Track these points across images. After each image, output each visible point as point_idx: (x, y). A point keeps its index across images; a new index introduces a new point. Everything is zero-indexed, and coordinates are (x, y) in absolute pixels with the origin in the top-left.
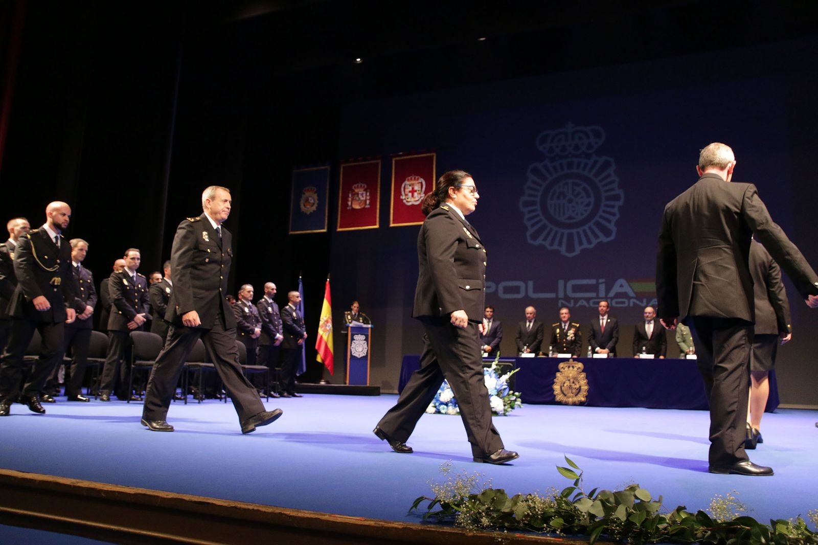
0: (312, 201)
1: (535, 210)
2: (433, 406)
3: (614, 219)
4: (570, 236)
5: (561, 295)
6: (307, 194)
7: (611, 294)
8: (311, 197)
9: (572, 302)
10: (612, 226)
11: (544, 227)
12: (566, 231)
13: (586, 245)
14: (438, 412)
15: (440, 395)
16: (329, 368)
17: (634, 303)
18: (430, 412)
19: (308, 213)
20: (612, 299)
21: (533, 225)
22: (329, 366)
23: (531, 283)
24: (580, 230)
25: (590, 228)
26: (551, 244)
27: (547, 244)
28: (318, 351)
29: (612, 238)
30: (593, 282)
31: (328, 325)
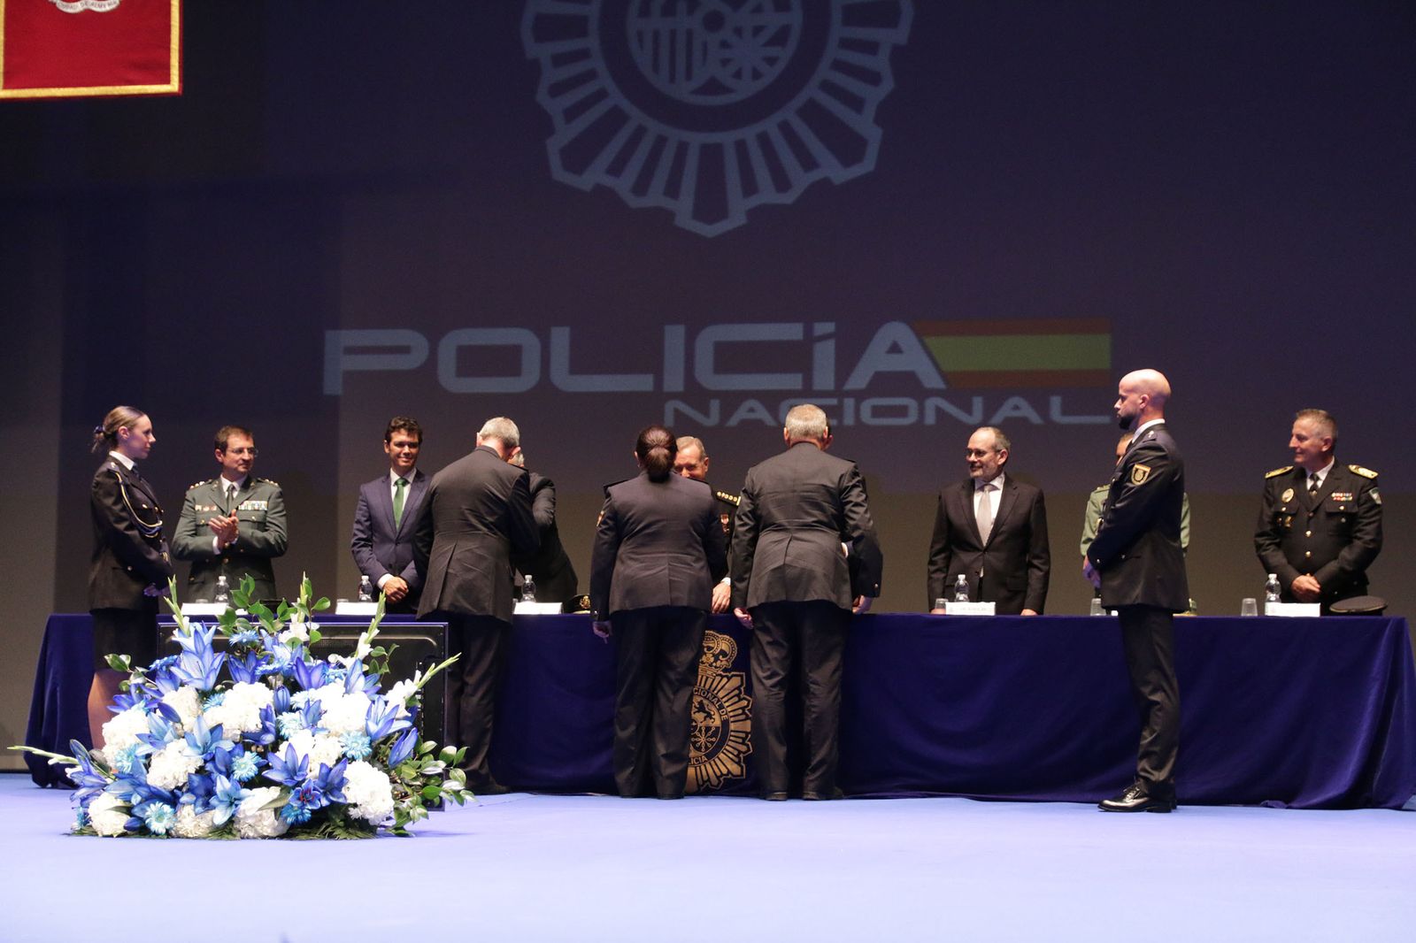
1: (584, 54)
2: (118, 809)
3: (874, 95)
4: (711, 156)
5: (674, 381)
7: (859, 379)
9: (715, 405)
10: (866, 126)
11: (616, 119)
12: (696, 139)
13: (768, 195)
14: (140, 829)
15: (147, 766)
17: (940, 412)
18: (106, 833)
20: (860, 396)
21: (571, 114)
23: (561, 338)
24: (749, 134)
25: (785, 128)
26: (641, 187)
27: (623, 185)
29: (867, 165)
30: (792, 332)
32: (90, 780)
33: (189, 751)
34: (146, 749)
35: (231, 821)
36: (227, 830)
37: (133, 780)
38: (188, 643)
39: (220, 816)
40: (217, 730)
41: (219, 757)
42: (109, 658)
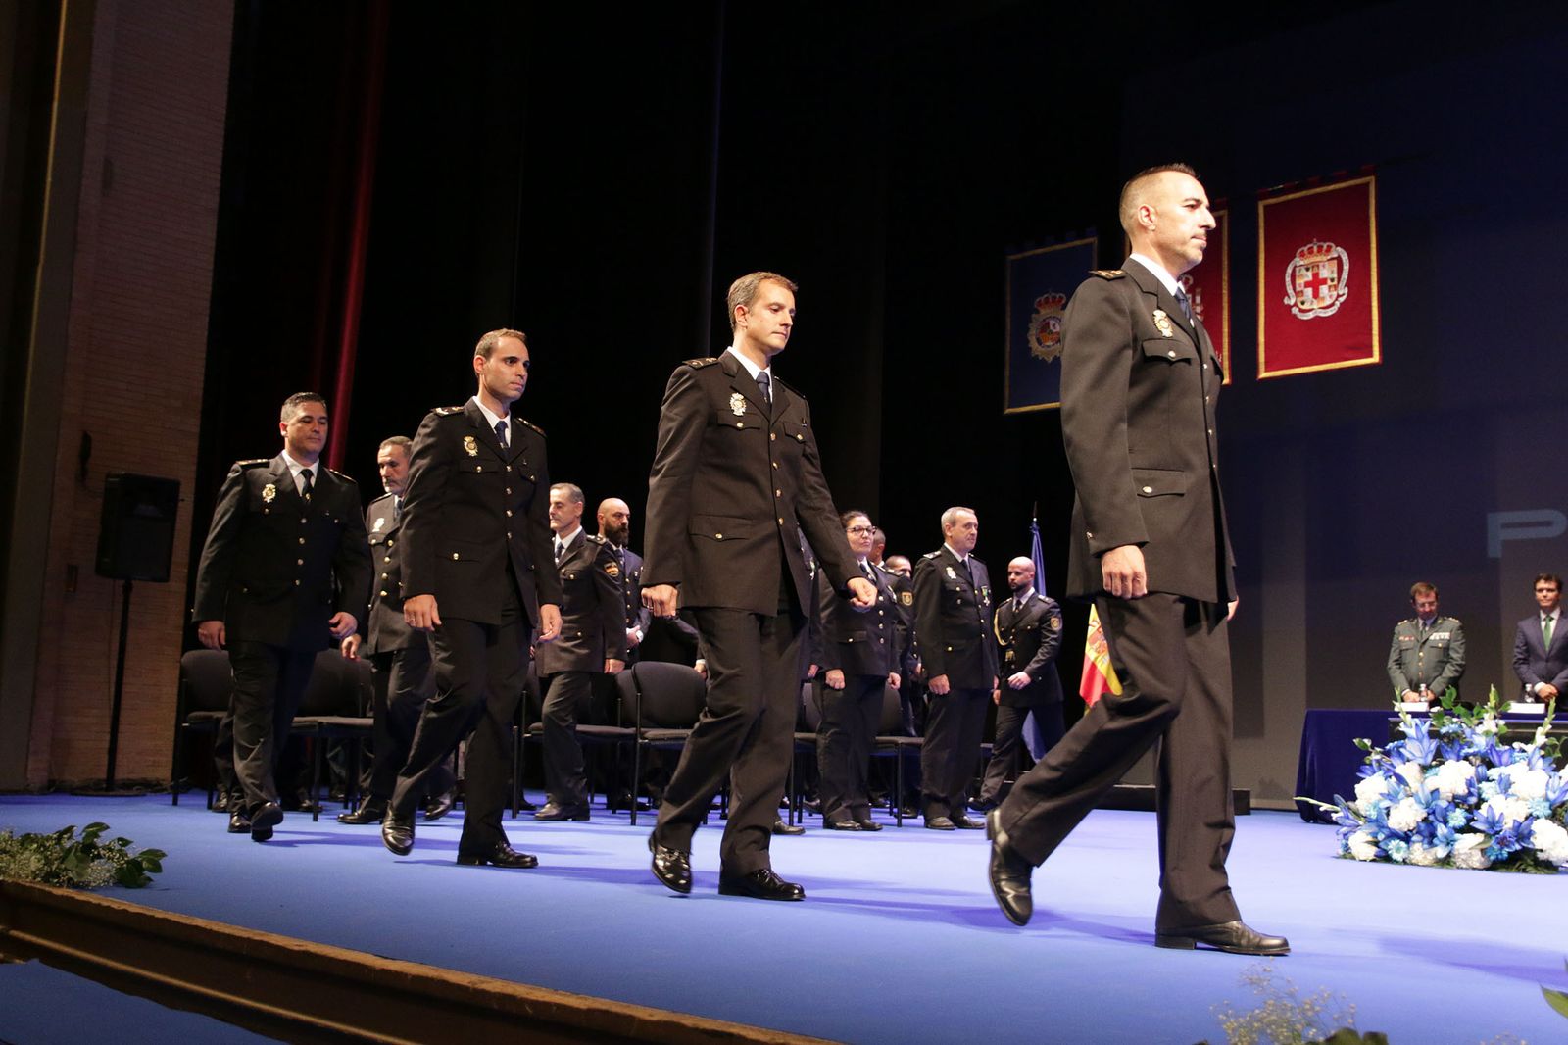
2: (1369, 842)
6: (1044, 312)
14: (1384, 857)
15: (1388, 814)
32: (1348, 822)
33: (1416, 806)
34: (1386, 803)
35: (1449, 856)
36: (1446, 861)
37: (1378, 823)
38: (1411, 732)
39: (1441, 852)
40: (1435, 792)
41: (1437, 811)
42: (1356, 741)
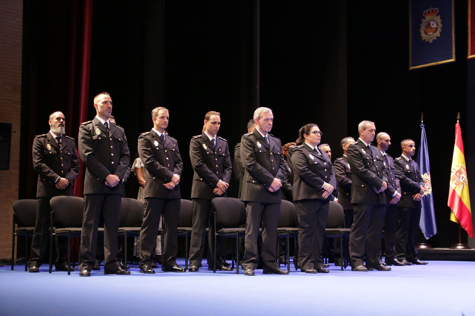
0: (435, 26)
6: (428, 18)
8: (433, 20)
16: (466, 229)
19: (431, 41)
22: (466, 226)
28: (451, 209)
31: (461, 176)
